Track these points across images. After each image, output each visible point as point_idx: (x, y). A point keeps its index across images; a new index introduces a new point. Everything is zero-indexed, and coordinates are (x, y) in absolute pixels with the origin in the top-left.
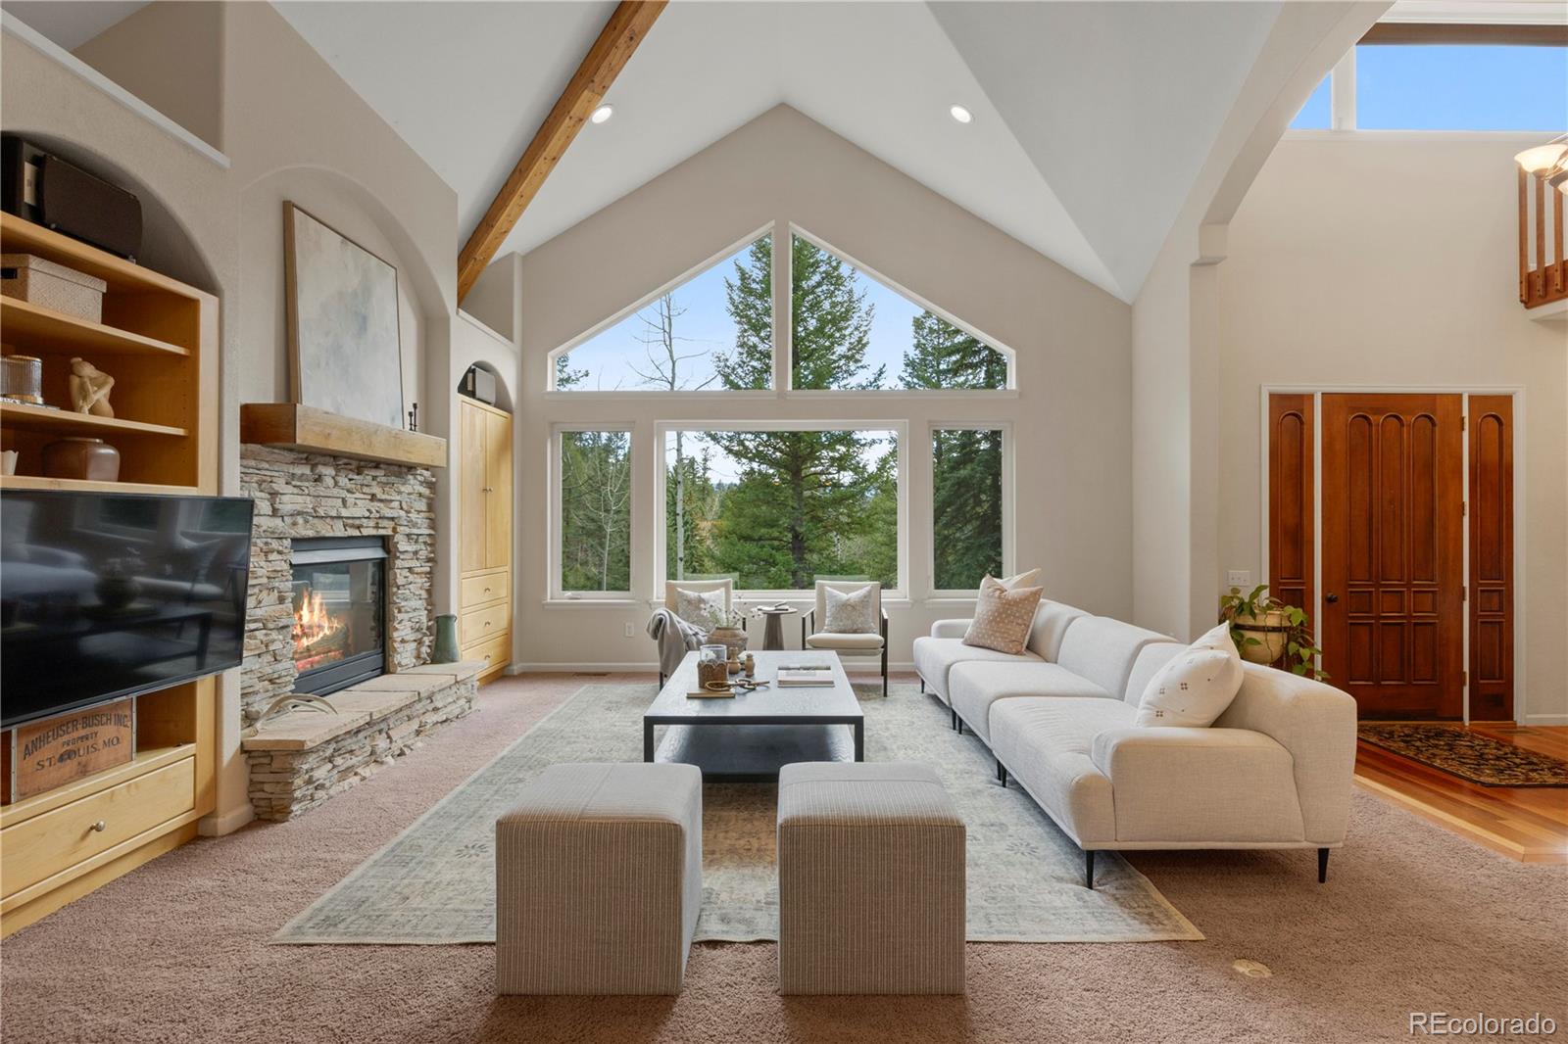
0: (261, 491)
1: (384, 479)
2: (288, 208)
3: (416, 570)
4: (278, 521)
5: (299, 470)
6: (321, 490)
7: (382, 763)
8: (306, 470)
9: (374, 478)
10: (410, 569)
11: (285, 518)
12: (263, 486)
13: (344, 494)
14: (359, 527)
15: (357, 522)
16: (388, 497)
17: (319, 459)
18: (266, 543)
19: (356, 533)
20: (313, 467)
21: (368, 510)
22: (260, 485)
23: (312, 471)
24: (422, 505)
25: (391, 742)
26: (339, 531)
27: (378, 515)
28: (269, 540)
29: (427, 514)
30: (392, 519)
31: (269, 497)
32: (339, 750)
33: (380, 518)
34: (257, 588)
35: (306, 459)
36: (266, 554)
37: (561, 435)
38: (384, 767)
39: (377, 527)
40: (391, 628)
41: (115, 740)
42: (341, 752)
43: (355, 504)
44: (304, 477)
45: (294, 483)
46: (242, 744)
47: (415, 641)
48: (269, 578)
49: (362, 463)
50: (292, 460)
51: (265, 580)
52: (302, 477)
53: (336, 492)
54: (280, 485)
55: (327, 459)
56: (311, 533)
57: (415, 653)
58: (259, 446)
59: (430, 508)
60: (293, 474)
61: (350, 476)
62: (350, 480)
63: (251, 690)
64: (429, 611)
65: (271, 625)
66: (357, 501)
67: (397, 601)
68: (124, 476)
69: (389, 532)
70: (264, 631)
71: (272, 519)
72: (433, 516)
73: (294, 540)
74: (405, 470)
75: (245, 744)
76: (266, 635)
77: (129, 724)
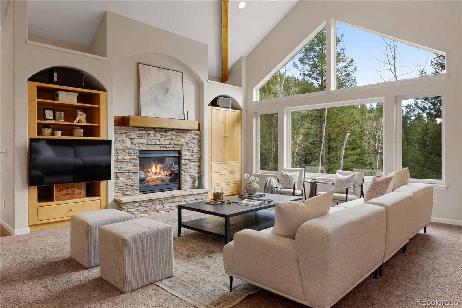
0: (127, 138)
1: (176, 134)
2: (138, 64)
3: (191, 160)
4: (134, 146)
5: (141, 132)
6: (149, 137)
7: (159, 212)
8: (145, 132)
9: (172, 134)
10: (189, 160)
11: (136, 145)
12: (127, 137)
13: (159, 138)
14: (166, 148)
15: (165, 146)
16: (179, 139)
17: (148, 129)
18: (129, 151)
19: (165, 149)
20: (146, 131)
21: (169, 143)
22: (127, 136)
23: (146, 132)
24: (196, 141)
25: (164, 207)
26: (158, 148)
27: (174, 144)
28: (129, 150)
29: (198, 144)
30: (181, 145)
31: (130, 139)
32: (141, 205)
33: (175, 145)
34: (127, 162)
35: (144, 129)
36: (129, 154)
37: (259, 116)
38: (159, 213)
39: (173, 147)
40: (181, 177)
41: (80, 193)
42: (141, 206)
43: (165, 141)
44: (143, 134)
45: (138, 136)
46: (115, 199)
47: (192, 181)
48: (130, 160)
49: (167, 130)
50: (138, 130)
51: (129, 160)
52: (142, 134)
53: (156, 138)
54: (133, 137)
55: (151, 129)
56: (145, 149)
57: (192, 185)
58: (125, 127)
59: (199, 142)
60: (139, 133)
61: (161, 133)
62: (161, 134)
63: (123, 187)
64: (199, 173)
65: (130, 172)
66: (165, 140)
67: (183, 169)
68: (85, 135)
69: (179, 149)
70: (128, 173)
71: (131, 145)
72: (200, 144)
73: (139, 151)
74: (186, 131)
75: (115, 200)
76: (129, 174)
77: (84, 190)
